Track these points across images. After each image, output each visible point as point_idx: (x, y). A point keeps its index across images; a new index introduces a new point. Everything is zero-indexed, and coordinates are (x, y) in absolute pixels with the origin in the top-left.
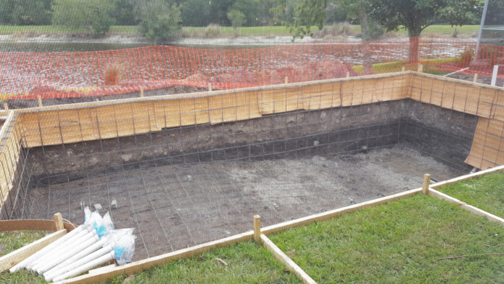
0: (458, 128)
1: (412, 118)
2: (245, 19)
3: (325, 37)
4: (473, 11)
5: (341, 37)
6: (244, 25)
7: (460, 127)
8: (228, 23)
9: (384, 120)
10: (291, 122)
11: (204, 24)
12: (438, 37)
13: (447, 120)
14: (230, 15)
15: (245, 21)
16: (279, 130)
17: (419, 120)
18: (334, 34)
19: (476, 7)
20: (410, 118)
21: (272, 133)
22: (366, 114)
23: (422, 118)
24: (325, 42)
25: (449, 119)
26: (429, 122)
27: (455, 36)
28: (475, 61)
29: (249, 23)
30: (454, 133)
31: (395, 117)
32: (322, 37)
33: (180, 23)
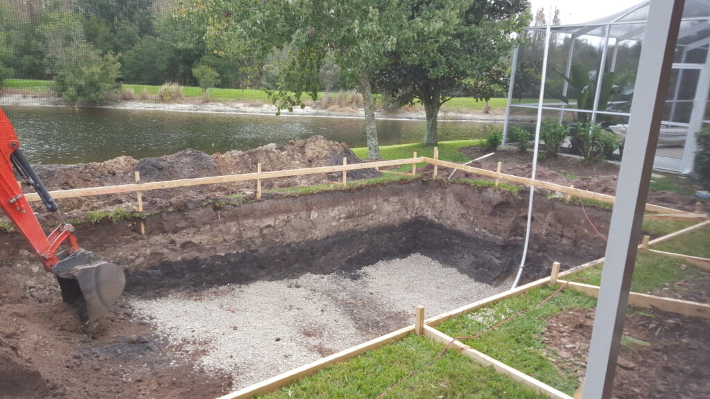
0: (483, 230)
1: (429, 218)
2: (218, 78)
3: (330, 108)
4: (500, 83)
5: (350, 108)
6: (217, 86)
7: (486, 229)
8: (194, 82)
9: (395, 220)
10: (269, 226)
11: (156, 82)
12: (467, 113)
13: (470, 220)
14: (196, 72)
15: (219, 81)
16: (251, 239)
17: (437, 220)
18: (340, 104)
19: (502, 79)
20: (426, 218)
21: (239, 243)
22: (372, 213)
23: (441, 218)
24: (329, 115)
25: (472, 219)
26: (449, 222)
27: (487, 112)
28: (503, 145)
29: (224, 83)
30: (480, 237)
31: (409, 217)
32: (326, 107)
33: (118, 80)
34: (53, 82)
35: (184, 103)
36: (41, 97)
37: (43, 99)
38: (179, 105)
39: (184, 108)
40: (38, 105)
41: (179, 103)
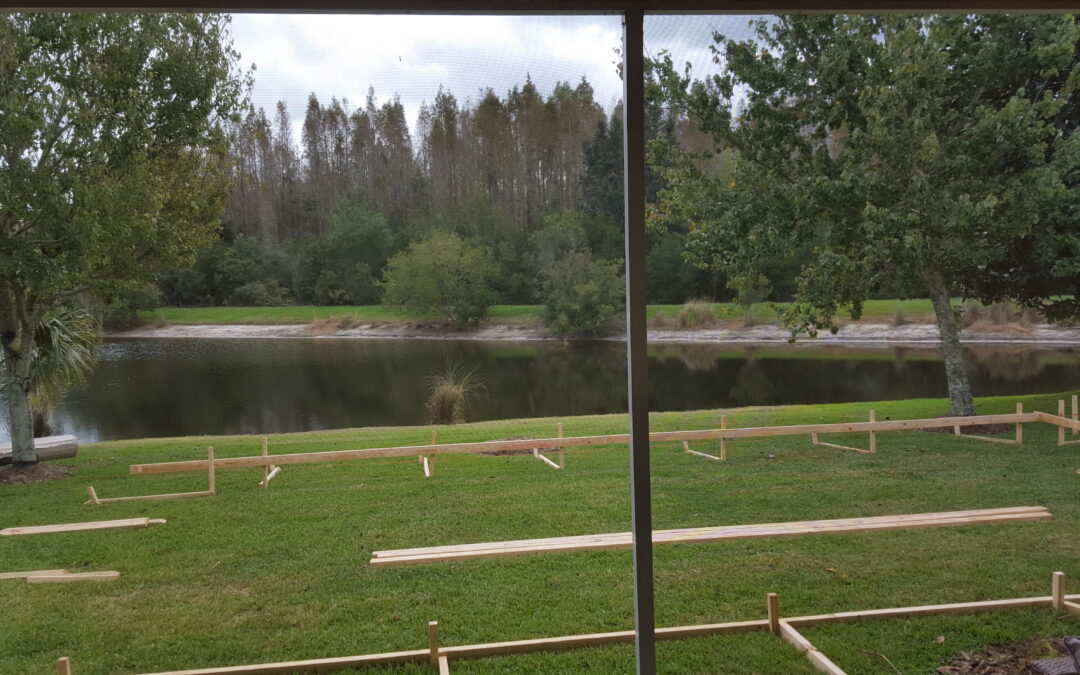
2: (769, 287)
15: (770, 291)
18: (994, 319)
34: (542, 307)
35: (717, 329)
36: (530, 328)
37: (531, 331)
38: (708, 333)
39: (714, 336)
40: (524, 339)
41: (708, 329)
